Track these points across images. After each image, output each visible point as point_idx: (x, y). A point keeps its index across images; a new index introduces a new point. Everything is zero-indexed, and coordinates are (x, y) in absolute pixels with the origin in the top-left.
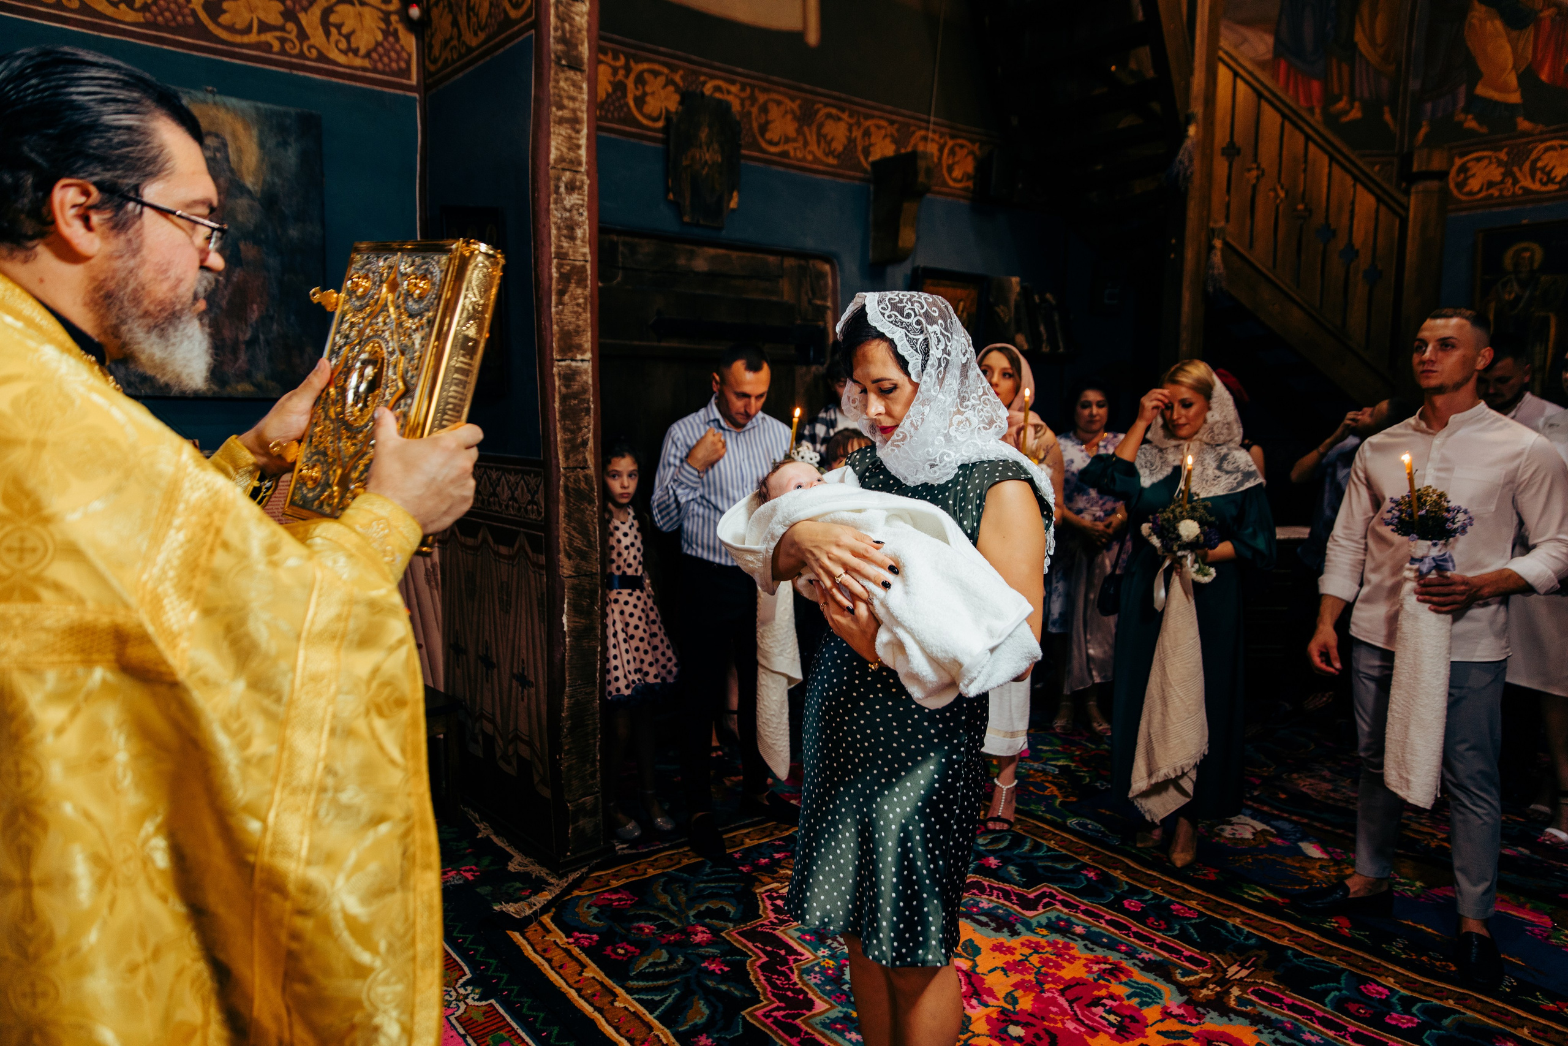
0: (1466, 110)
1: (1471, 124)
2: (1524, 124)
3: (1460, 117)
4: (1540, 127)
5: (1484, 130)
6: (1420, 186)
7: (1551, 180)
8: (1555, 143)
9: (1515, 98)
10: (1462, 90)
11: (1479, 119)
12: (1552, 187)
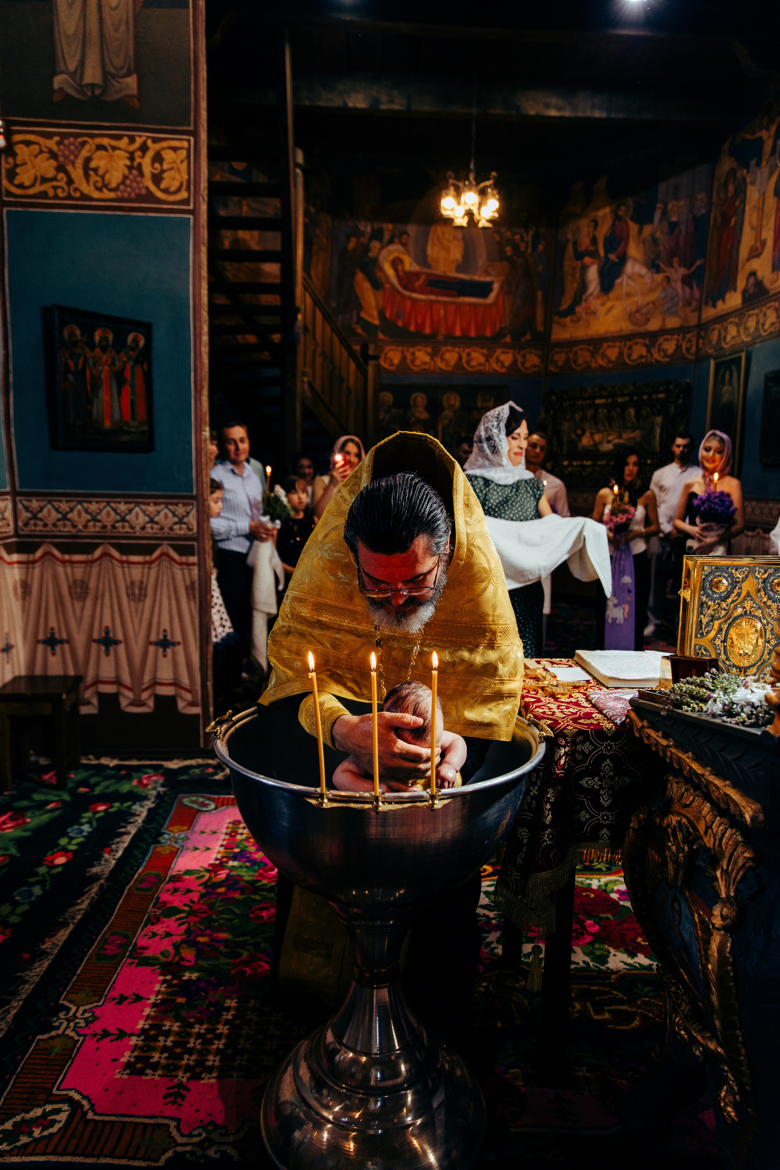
0: (357, 323)
1: (359, 330)
2: (381, 336)
3: (354, 326)
4: (386, 339)
5: (364, 334)
6: (371, 363)
7: (392, 364)
8: (393, 347)
9: (376, 322)
10: (355, 313)
11: (363, 328)
12: (392, 368)
